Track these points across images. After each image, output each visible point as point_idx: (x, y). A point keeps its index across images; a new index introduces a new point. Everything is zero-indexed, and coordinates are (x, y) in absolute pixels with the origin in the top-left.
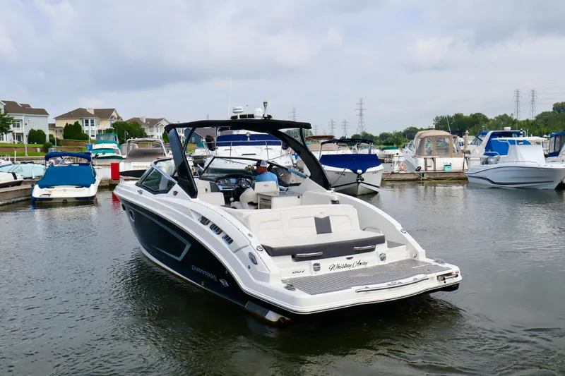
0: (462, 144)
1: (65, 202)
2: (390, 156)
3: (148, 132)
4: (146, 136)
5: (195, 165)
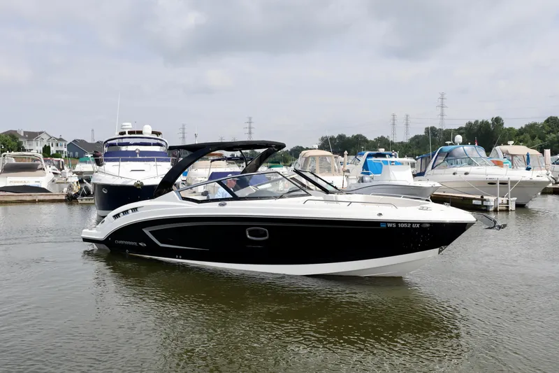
0: (343, 163)
3: (27, 147)
4: (24, 150)
5: (81, 181)
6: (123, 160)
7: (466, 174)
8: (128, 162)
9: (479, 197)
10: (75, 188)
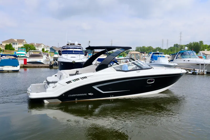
0: (144, 56)
1: (8, 72)
2: (120, 60)
3: (37, 48)
4: (36, 50)
5: (54, 60)
6: (68, 54)
7: (189, 61)
8: (70, 54)
9: (193, 69)
10: (52, 62)
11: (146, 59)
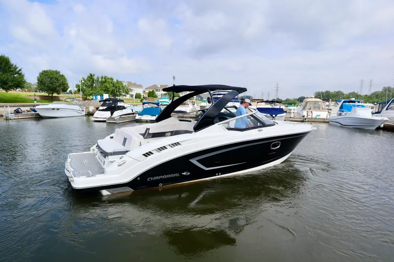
0: (327, 106)
1: (147, 122)
2: (290, 110)
10: (198, 112)
11: (331, 110)
